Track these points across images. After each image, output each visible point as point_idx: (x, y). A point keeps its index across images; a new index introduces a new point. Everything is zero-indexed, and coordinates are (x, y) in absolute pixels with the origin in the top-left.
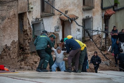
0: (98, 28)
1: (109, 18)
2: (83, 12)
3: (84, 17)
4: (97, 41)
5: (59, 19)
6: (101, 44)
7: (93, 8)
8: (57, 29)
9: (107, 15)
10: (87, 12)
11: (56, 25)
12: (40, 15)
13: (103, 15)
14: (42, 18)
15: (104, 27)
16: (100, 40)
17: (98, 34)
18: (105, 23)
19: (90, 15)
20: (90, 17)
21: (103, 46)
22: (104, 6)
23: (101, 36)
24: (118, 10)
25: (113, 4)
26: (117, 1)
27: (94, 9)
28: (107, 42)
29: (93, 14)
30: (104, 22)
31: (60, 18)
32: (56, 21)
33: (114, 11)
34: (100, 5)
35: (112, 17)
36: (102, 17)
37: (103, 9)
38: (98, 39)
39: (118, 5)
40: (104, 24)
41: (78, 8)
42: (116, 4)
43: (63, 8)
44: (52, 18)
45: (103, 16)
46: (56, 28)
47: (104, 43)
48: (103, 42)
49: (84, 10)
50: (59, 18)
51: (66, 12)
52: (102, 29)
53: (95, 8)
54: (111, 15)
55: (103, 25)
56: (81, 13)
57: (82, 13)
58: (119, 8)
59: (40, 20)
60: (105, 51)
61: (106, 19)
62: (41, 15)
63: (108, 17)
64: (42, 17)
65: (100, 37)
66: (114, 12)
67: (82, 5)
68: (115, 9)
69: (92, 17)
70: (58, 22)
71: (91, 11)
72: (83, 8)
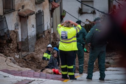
0: (47, 23)
2: (36, 6)
4: (47, 37)
5: (18, 16)
6: (50, 40)
8: (17, 26)
10: (39, 5)
11: (15, 22)
14: (4, 15)
16: (49, 36)
17: (48, 30)
19: (41, 9)
20: (41, 11)
23: (50, 32)
27: (43, 2)
29: (43, 7)
31: (18, 13)
32: (15, 18)
37: (50, 2)
43: (20, 2)
44: (12, 14)
45: (51, 9)
49: (37, 3)
50: (17, 14)
51: (23, 7)
55: (51, 19)
56: (34, 7)
57: (35, 7)
59: (3, 17)
62: (3, 12)
65: (49, 33)
69: (43, 11)
70: (17, 19)
71: (41, 5)
72: (35, 2)
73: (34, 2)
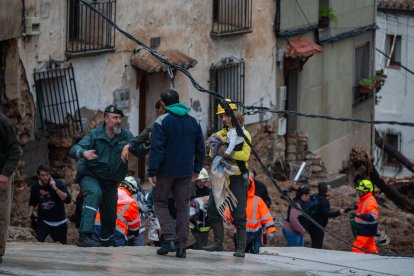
0: (262, 100)
1: (301, 69)
2: (213, 44)
3: (217, 61)
4: (260, 145)
5: (130, 68)
6: (271, 155)
7: (247, 30)
8: (122, 99)
9: (294, 57)
10: (226, 43)
11: (118, 87)
12: (63, 49)
13: (281, 55)
14: (70, 61)
15: (283, 97)
16: (268, 141)
17: (261, 122)
18: (286, 83)
19: (237, 57)
20: (236, 61)
21: (278, 164)
22: (284, 26)
23: (271, 130)
24: (332, 41)
25: (314, 19)
26: (328, 11)
27: (249, 35)
28: (292, 149)
29: (248, 51)
30: (282, 81)
31: (131, 61)
32: (116, 73)
33: (318, 42)
34: (270, 22)
35: (310, 66)
36: (278, 63)
37: (279, 35)
38: (261, 139)
39: (332, 24)
40: (283, 88)
41: (196, 29)
42: (324, 21)
43: (142, 27)
44: (106, 61)
45: (281, 59)
46: (118, 96)
47: (283, 153)
48: (279, 150)
49: (215, 36)
50: (128, 63)
51: (156, 42)
52: (274, 103)
53: (255, 30)
54: (307, 58)
55: (278, 91)
56: (205, 47)
57: (210, 47)
58: (333, 33)
59: (62, 66)
60: (283, 179)
61: (290, 70)
62: (67, 51)
63: (297, 65)
64: (69, 58)
65: (270, 132)
66: (317, 47)
67: (209, 21)
68: (321, 37)
69: (242, 63)
70: (125, 77)
71: (240, 42)
72: (212, 32)
73: (208, 33)
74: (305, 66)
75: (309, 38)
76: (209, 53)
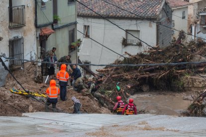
0: (31, 52)
1: (47, 40)
2: (10, 31)
3: (12, 37)
4: (31, 70)
6: (35, 74)
7: (24, 25)
9: (43, 35)
10: (15, 30)
13: (38, 34)
15: (39, 51)
16: (34, 68)
17: (31, 61)
18: (41, 45)
19: (20, 36)
20: (19, 37)
21: (38, 77)
22: (39, 23)
24: (59, 28)
25: (51, 20)
26: (57, 17)
27: (24, 27)
28: (44, 71)
29: (24, 33)
30: (39, 44)
33: (53, 29)
34: (33, 22)
35: (51, 38)
36: (37, 37)
37: (37, 26)
38: (31, 67)
39: (59, 22)
40: (40, 47)
41: (3, 25)
42: (56, 21)
45: (38, 36)
47: (40, 73)
48: (39, 71)
49: (10, 28)
52: (36, 53)
53: (27, 25)
54: (49, 35)
55: (38, 48)
56: (6, 32)
57: (9, 32)
58: (59, 25)
60: (40, 83)
61: (42, 40)
63: (45, 38)
65: (35, 65)
66: (53, 31)
67: (8, 21)
68: (54, 27)
69: (22, 38)
71: (21, 30)
72: (9, 26)
74: (48, 38)
75: (50, 28)
76: (8, 34)
